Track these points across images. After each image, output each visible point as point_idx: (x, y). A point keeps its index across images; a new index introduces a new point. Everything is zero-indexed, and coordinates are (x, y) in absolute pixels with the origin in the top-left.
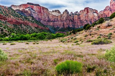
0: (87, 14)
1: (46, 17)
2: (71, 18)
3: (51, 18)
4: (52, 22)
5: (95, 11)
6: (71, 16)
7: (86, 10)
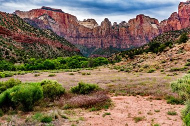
0: (140, 25)
1: (73, 31)
2: (115, 32)
3: (82, 31)
4: (84, 39)
5: (153, 21)
6: (114, 28)
7: (139, 18)
